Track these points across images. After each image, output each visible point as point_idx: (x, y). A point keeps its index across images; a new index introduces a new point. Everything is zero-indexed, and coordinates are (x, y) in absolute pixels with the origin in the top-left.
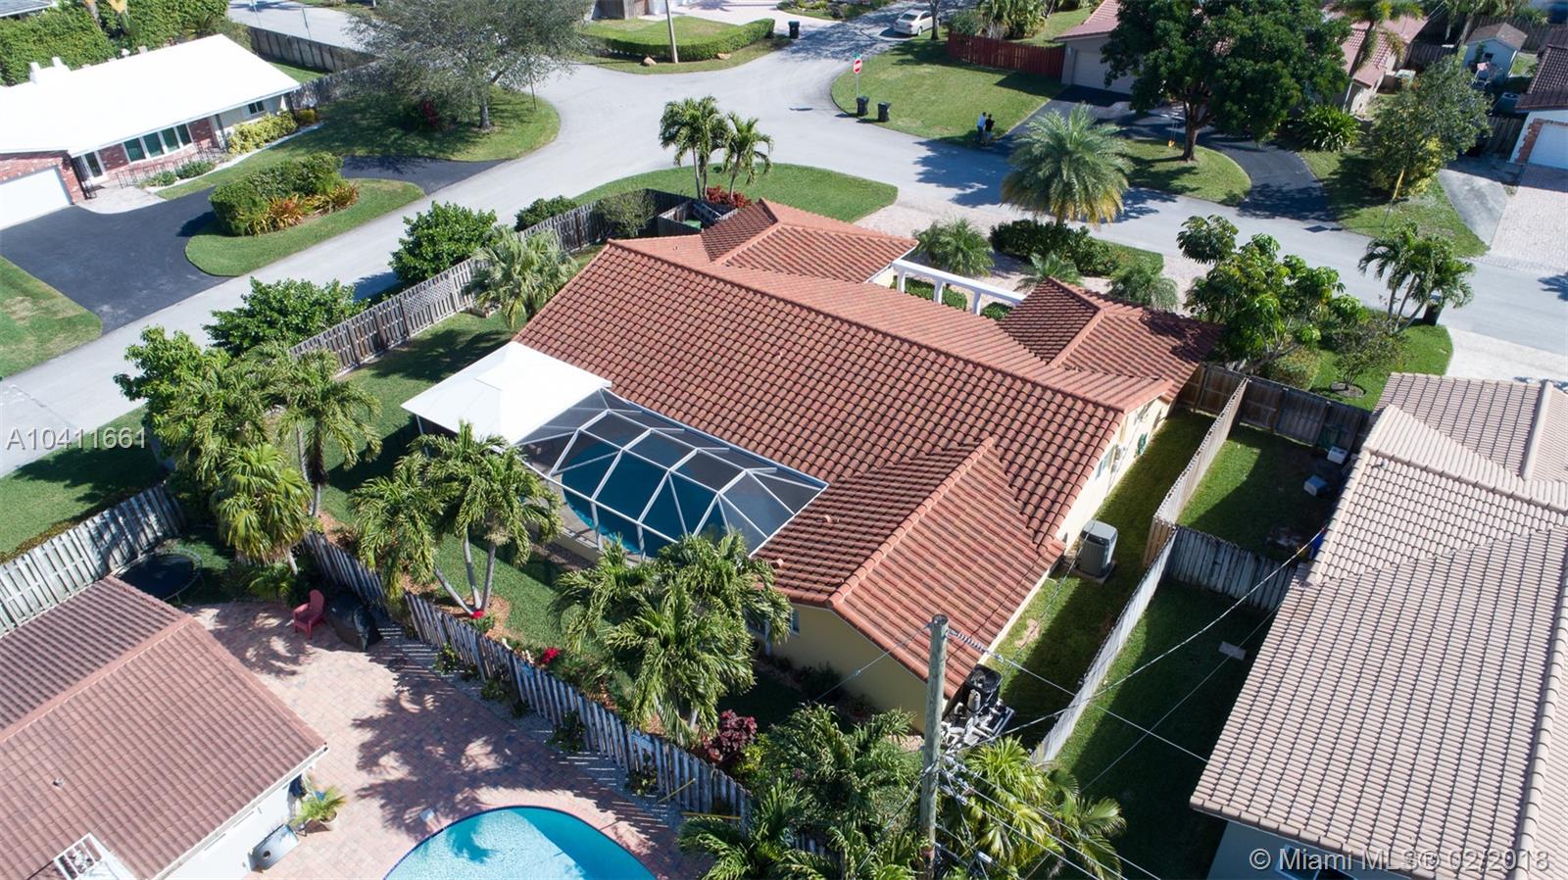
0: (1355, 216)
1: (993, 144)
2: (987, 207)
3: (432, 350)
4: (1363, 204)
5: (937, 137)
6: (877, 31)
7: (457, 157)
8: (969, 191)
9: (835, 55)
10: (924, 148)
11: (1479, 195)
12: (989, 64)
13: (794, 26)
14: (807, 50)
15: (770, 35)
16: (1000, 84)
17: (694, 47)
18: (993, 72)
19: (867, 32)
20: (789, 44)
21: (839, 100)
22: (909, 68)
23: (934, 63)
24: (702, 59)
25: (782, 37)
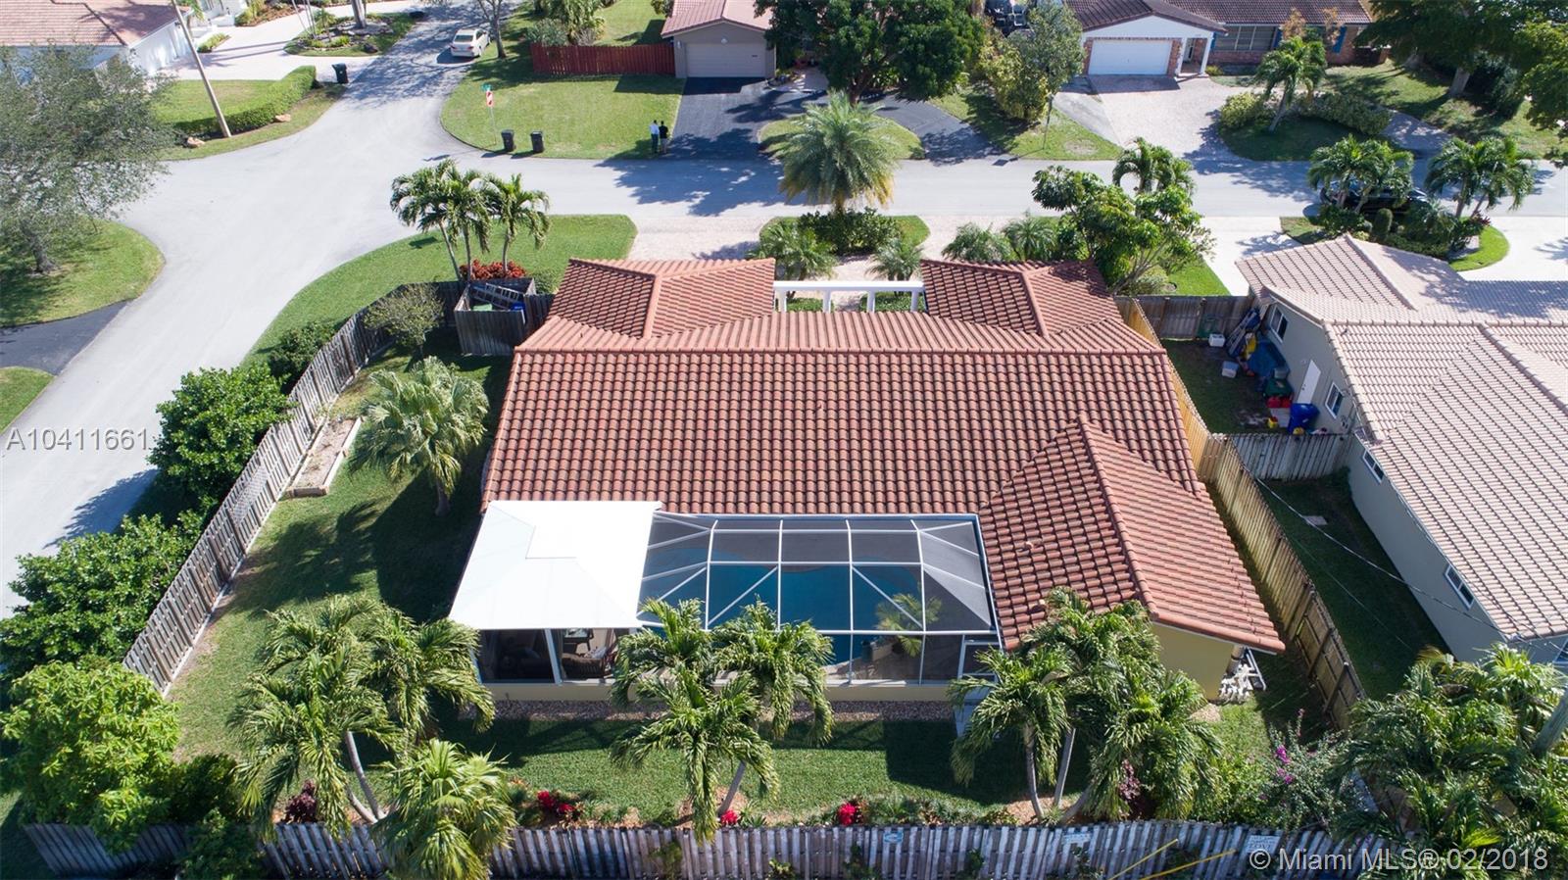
0: (1016, 145)
1: (669, 151)
2: (728, 211)
3: (300, 558)
4: (1013, 134)
5: (610, 155)
6: (432, 59)
7: (46, 316)
8: (697, 201)
9: (412, 92)
10: (609, 170)
11: (1083, 108)
12: (590, 73)
13: (341, 70)
14: (374, 93)
15: (316, 85)
16: (618, 89)
17: (246, 114)
18: (602, 79)
19: (422, 61)
20: (345, 90)
21: (469, 140)
22: (509, 91)
23: (529, 82)
24: (259, 126)
25: (330, 84)
